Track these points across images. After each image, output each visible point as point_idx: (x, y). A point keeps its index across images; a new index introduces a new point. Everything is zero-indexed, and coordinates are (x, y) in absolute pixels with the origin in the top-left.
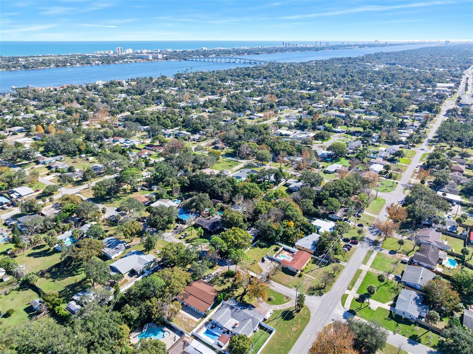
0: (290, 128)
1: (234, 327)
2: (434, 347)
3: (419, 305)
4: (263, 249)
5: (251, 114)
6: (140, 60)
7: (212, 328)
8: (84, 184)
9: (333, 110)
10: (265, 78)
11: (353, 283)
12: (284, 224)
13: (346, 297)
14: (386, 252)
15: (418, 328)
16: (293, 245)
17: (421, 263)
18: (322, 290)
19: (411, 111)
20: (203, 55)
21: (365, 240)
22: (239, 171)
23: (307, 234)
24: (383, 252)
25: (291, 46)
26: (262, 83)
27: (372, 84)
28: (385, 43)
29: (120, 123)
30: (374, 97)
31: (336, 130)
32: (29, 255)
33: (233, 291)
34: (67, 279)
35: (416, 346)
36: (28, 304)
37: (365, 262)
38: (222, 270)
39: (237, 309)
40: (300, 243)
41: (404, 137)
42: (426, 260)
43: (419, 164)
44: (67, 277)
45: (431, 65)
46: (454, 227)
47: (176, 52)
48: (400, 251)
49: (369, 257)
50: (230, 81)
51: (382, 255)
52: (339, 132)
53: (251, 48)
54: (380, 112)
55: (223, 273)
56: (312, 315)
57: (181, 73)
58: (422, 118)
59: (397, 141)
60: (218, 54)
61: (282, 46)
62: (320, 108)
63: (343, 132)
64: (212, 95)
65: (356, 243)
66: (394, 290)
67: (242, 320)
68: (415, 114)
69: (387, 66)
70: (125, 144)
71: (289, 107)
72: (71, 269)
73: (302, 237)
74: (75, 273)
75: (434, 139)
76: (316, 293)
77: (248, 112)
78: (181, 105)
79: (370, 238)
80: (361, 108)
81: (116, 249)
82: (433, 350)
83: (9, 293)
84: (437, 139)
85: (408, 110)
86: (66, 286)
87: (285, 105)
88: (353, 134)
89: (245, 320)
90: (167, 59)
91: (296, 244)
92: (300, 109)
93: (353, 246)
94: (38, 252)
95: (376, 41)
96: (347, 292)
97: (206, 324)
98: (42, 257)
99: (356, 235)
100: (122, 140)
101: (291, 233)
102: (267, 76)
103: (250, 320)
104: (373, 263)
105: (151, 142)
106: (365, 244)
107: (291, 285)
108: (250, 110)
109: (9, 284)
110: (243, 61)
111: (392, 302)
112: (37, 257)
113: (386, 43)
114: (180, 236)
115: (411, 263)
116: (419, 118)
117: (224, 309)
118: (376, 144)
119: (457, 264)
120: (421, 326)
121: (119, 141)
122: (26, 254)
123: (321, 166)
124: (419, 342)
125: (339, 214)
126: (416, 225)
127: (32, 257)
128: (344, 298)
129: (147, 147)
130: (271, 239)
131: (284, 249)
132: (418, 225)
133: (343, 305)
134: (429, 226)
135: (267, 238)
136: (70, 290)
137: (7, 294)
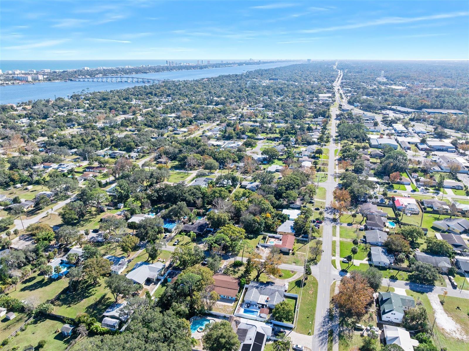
0: (218, 139)
1: (267, 301)
2: (407, 280)
3: (387, 256)
4: (252, 240)
5: (174, 130)
6: (18, 81)
7: (248, 307)
8: (39, 213)
9: (246, 121)
10: (169, 96)
11: (334, 251)
12: (263, 217)
13: (335, 262)
14: (345, 225)
15: (392, 271)
16: (276, 232)
17: (373, 228)
18: (315, 261)
19: (309, 118)
20: (89, 75)
21: (326, 219)
22: (194, 181)
23: (282, 222)
24: (343, 225)
25: (174, 65)
26: (168, 100)
27: (267, 97)
28: (258, 61)
29: (41, 149)
30: (275, 108)
31: (259, 137)
32: (23, 290)
33: (248, 276)
34: (82, 302)
35: (396, 282)
36: (56, 332)
37: (334, 235)
38: (228, 263)
39: (261, 288)
40: (280, 229)
41: (315, 138)
42: (377, 225)
43: (335, 158)
44: (82, 300)
45: (306, 80)
46: (382, 200)
47: (55, 72)
48: (354, 222)
49: (335, 231)
50: (134, 100)
51: (343, 227)
52: (261, 139)
53: (135, 66)
54: (285, 120)
55: (231, 265)
56: (318, 280)
57: (77, 94)
58: (321, 123)
59: (312, 142)
60: (105, 73)
61: (167, 65)
62: (233, 120)
63: (264, 139)
64: (124, 114)
65: (321, 223)
66: (365, 249)
67: (270, 294)
68: (313, 120)
69: (272, 81)
70: (61, 169)
71: (206, 121)
72: (81, 292)
73: (280, 225)
74: (87, 295)
75: (336, 138)
76: (312, 264)
77: (170, 128)
78: (98, 126)
79: (329, 217)
80: (268, 118)
81: (120, 264)
82: (407, 282)
83: (26, 328)
84: (339, 138)
85: (306, 117)
86: (87, 308)
87: (202, 120)
88: (274, 139)
89: (272, 294)
90: (50, 80)
91: (278, 231)
92: (218, 122)
93: (320, 225)
94: (32, 285)
95: (251, 59)
96: (333, 258)
97: (241, 305)
98: (40, 289)
99: (318, 216)
100: (55, 166)
101: (271, 222)
102: (170, 94)
103: (277, 293)
104: (340, 235)
105: (88, 164)
106: (328, 222)
107: (290, 262)
108: (171, 126)
109: (18, 321)
110: (135, 80)
111: (367, 258)
112: (34, 290)
113: (260, 61)
114: (173, 243)
115: (366, 229)
116: (318, 122)
117: (251, 290)
118: (296, 146)
119: (395, 225)
120: (394, 269)
121: (51, 167)
122: (19, 290)
123: (262, 168)
124: (397, 279)
125: (298, 203)
126: (356, 203)
127: (27, 291)
128: (333, 262)
129: (86, 170)
130: (256, 231)
131: (269, 237)
132: (357, 202)
133: (336, 268)
134: (365, 202)
135: (252, 230)
136: (94, 310)
137: (23, 330)
